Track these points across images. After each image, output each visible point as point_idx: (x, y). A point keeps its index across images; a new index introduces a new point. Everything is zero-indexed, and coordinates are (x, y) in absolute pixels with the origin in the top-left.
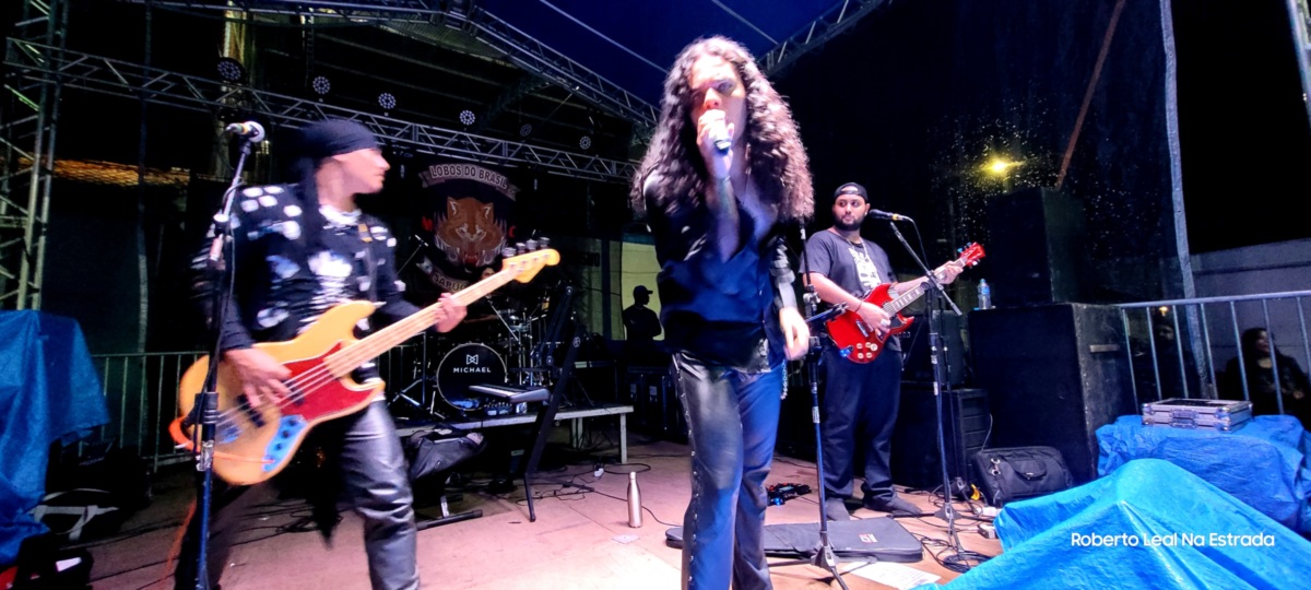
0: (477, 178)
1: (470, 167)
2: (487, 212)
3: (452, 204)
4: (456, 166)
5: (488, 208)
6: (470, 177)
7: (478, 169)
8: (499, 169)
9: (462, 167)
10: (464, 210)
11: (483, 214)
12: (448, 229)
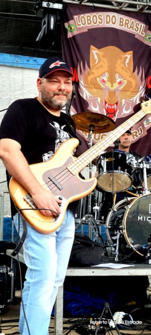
0: (117, 26)
1: (111, 15)
2: (127, 61)
3: (94, 52)
5: (129, 56)
7: (118, 17)
10: (105, 59)
11: (124, 63)
12: (90, 78)
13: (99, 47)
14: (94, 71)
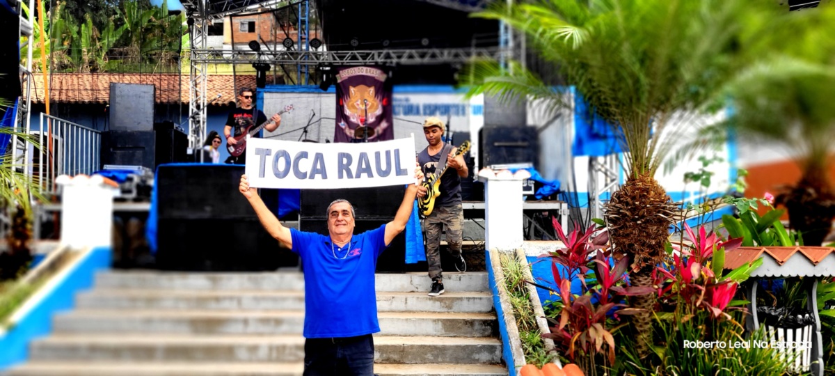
0: (364, 74)
1: (360, 68)
2: (371, 92)
3: (352, 89)
4: (353, 69)
5: (372, 90)
6: (361, 74)
7: (365, 68)
8: (376, 66)
9: (356, 69)
10: (358, 93)
11: (369, 93)
12: (350, 103)
13: (354, 86)
14: (352, 99)
